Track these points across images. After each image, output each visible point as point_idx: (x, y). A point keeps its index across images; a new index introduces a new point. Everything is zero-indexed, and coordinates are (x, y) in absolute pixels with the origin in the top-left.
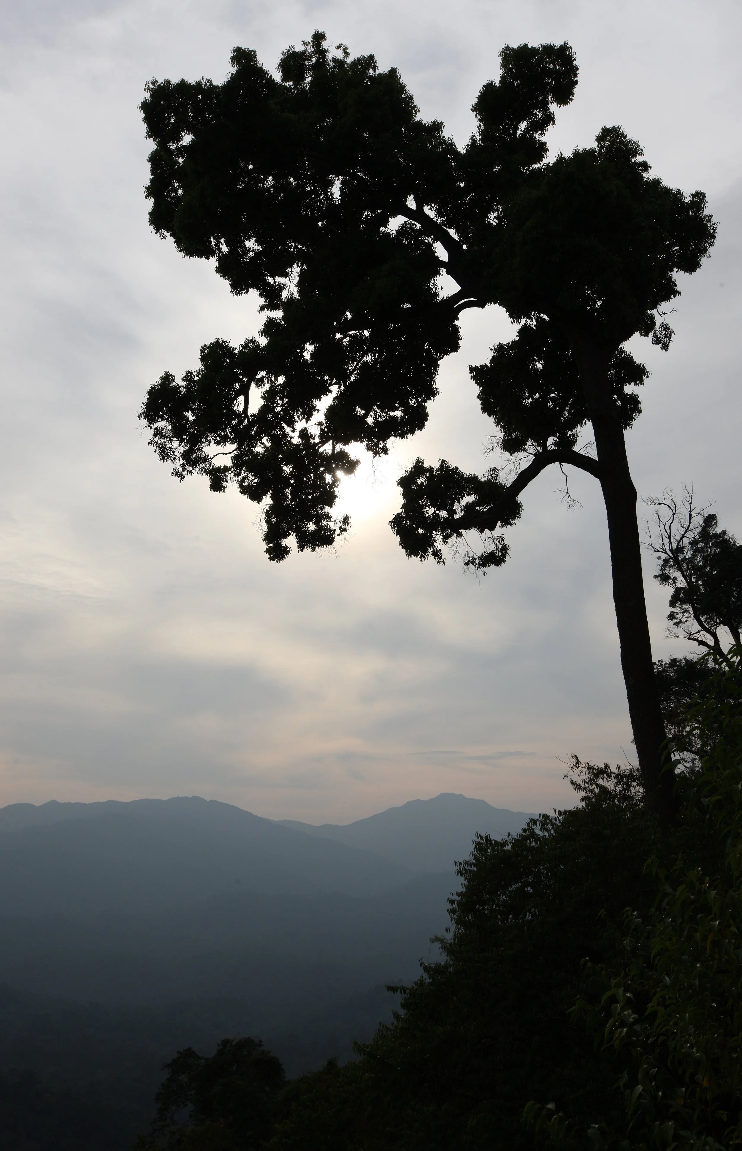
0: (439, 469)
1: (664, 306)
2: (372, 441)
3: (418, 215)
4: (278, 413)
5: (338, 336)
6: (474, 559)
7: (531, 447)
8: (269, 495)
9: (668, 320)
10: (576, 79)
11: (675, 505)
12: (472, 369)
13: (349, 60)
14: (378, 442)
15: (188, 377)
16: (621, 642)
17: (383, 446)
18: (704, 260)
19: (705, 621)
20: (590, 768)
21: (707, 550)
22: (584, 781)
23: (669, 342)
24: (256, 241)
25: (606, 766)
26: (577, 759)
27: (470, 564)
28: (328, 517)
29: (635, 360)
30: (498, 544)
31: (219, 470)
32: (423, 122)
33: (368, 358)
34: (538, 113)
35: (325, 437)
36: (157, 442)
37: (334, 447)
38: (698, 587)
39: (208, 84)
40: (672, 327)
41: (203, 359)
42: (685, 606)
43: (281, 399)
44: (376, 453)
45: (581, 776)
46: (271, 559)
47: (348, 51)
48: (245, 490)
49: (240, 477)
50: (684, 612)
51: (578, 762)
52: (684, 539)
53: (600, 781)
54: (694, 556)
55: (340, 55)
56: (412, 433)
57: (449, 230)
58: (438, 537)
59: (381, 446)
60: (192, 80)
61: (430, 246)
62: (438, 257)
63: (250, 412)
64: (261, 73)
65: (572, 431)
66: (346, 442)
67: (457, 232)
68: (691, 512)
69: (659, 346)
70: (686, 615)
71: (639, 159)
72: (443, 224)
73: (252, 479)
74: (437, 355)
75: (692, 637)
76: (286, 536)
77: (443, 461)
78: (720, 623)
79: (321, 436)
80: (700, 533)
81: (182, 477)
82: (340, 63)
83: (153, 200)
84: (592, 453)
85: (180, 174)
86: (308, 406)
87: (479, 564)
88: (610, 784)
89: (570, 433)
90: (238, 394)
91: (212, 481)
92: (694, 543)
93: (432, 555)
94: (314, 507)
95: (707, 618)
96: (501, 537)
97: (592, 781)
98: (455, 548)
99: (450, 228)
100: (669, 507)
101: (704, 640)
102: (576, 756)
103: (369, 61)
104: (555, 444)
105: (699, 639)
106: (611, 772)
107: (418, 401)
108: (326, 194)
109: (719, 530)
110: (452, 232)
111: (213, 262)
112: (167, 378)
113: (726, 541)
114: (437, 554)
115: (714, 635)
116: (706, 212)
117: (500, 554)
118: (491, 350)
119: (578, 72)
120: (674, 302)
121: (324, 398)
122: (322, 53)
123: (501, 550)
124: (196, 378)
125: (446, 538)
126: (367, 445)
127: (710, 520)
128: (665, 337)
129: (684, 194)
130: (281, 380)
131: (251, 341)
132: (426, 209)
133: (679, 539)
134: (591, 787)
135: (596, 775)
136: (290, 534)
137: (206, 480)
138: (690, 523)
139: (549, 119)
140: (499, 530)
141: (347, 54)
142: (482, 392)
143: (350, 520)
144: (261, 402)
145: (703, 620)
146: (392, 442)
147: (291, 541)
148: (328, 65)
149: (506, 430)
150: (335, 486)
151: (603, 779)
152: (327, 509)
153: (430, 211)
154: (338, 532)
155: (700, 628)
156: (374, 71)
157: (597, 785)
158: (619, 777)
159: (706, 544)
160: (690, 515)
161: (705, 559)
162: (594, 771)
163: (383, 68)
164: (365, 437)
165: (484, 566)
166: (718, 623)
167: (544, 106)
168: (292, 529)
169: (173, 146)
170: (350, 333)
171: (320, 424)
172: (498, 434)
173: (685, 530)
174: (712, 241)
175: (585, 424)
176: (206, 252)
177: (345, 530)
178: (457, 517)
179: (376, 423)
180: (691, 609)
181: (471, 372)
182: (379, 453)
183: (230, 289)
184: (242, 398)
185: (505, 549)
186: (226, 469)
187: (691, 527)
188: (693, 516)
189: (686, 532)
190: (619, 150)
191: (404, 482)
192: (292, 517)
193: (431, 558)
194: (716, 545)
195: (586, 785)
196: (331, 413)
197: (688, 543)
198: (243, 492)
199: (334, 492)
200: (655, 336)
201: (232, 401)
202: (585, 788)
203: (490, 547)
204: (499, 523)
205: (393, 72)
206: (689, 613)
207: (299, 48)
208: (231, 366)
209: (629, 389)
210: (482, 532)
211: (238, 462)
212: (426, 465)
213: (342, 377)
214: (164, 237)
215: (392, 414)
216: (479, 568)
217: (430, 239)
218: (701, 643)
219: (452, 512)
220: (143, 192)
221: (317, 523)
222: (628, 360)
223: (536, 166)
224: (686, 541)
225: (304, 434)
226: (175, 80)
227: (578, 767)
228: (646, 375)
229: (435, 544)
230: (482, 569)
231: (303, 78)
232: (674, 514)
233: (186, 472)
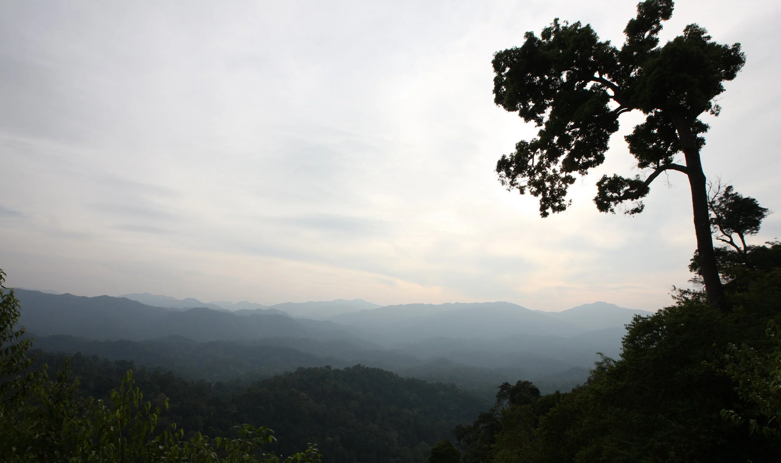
0: (613, 178)
1: (716, 97)
2: (581, 170)
3: (601, 79)
4: (544, 164)
5: (567, 132)
6: (628, 211)
7: (651, 165)
8: (541, 194)
9: (718, 103)
10: (673, 8)
11: (711, 183)
12: (625, 137)
13: (569, 26)
14: (584, 170)
15: (511, 155)
16: (698, 240)
17: (586, 172)
18: (738, 74)
19: (726, 231)
20: (680, 291)
21: (728, 202)
22: (678, 296)
23: (719, 113)
24: (532, 102)
25: (688, 290)
26: (675, 287)
27: (627, 213)
28: (563, 200)
29: (702, 122)
30: (640, 205)
31: (523, 187)
32: (602, 42)
33: (580, 139)
34: (654, 26)
35: (562, 171)
36: (500, 179)
37: (566, 174)
38: (722, 217)
39: (515, 48)
40: (720, 106)
41: (517, 148)
42: (715, 226)
43: (546, 158)
44: (583, 175)
45: (677, 294)
46: (542, 217)
47: (568, 22)
48: (532, 193)
49: (530, 189)
50: (714, 228)
51: (675, 288)
52: (715, 197)
53: (685, 296)
54: (720, 205)
55: (565, 25)
56: (598, 165)
57: (613, 83)
58: (612, 203)
59: (585, 172)
60: (509, 49)
61: (605, 91)
62: (609, 95)
63: (534, 165)
64: (535, 39)
65: (671, 156)
66: (570, 172)
67: (617, 83)
68: (719, 185)
69: (714, 115)
70: (716, 229)
71: (705, 35)
72: (611, 81)
73: (535, 189)
74: (609, 133)
75: (718, 238)
76: (547, 208)
77: (615, 174)
78: (733, 232)
79: (561, 171)
80: (724, 194)
81: (509, 190)
82: (565, 28)
83: (495, 94)
84: (684, 163)
85: (505, 84)
86: (556, 160)
87: (631, 213)
88: (690, 297)
89: (670, 157)
90: (530, 158)
91: (520, 191)
92: (721, 199)
93: (610, 211)
94: (558, 197)
95: (727, 230)
96: (641, 202)
97: (681, 296)
98: (620, 208)
99: (614, 82)
100: (708, 185)
101: (725, 239)
102: (674, 286)
103: (578, 24)
104: (663, 162)
105: (722, 239)
106: (691, 292)
107: (600, 153)
108: (560, 79)
109: (733, 192)
110: (615, 83)
111: (518, 112)
112: (504, 157)
113: (738, 197)
114: (612, 210)
115: (730, 237)
116: (741, 52)
117: (640, 208)
118: (633, 128)
119: (674, 5)
120: (722, 94)
121: (562, 156)
122: (557, 25)
123: (641, 207)
124: (514, 155)
125: (616, 204)
126: (579, 172)
127: (729, 188)
128: (717, 111)
129: (729, 46)
130: (545, 151)
131: (534, 139)
132: (603, 77)
133: (713, 198)
134: (681, 298)
135: (684, 293)
136: (549, 208)
137: (518, 191)
138: (719, 190)
139: (660, 28)
140: (640, 199)
141: (567, 23)
142: (630, 145)
143: (572, 201)
144: (538, 161)
145: (724, 231)
146: (590, 170)
147: (549, 210)
148: (560, 30)
149: (641, 159)
150: (566, 189)
151: (686, 295)
152: (563, 197)
153: (605, 77)
154: (567, 205)
155: (723, 234)
156: (580, 27)
157: (684, 297)
158: (694, 294)
159: (727, 199)
160: (719, 187)
161: (726, 205)
162: (683, 292)
163: (583, 25)
164: (578, 169)
165: (633, 213)
166: (732, 232)
167: (657, 23)
168: (550, 206)
169: (503, 74)
170: (571, 130)
171: (560, 166)
172: (637, 161)
173: (716, 194)
174: (743, 64)
175: (678, 152)
176: (515, 109)
177: (570, 205)
178: (621, 195)
179: (583, 163)
180: (718, 227)
181: (625, 138)
182: (584, 174)
183: (524, 121)
184: (531, 160)
185: (642, 207)
186: (525, 186)
187: (719, 192)
188: (720, 187)
189: (717, 194)
190: (695, 34)
191: (599, 184)
192: (550, 201)
193: (609, 212)
194: (732, 199)
195: (679, 297)
196: (565, 162)
197: (717, 199)
198: (532, 194)
199: (566, 191)
200: (712, 111)
201: (527, 162)
202: (678, 298)
203: (636, 206)
204: (640, 197)
205: (588, 26)
206: (717, 228)
207: (548, 26)
208: (527, 149)
209: (699, 135)
210: (632, 200)
211: (530, 183)
212: (608, 177)
213: (569, 148)
214: (499, 106)
215: (589, 159)
216: (631, 214)
217: (605, 88)
218: (723, 240)
219: (619, 194)
220: (492, 92)
221: (559, 203)
222: (700, 123)
223: (654, 49)
224: (716, 199)
225: (554, 171)
226: (503, 50)
227: (675, 290)
228: (709, 128)
229: (611, 207)
230: (632, 215)
231: (550, 37)
232: (710, 187)
233: (511, 189)
